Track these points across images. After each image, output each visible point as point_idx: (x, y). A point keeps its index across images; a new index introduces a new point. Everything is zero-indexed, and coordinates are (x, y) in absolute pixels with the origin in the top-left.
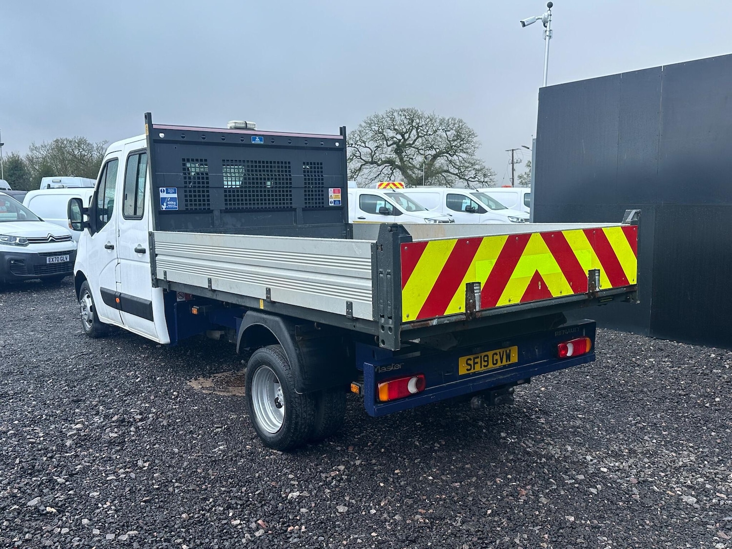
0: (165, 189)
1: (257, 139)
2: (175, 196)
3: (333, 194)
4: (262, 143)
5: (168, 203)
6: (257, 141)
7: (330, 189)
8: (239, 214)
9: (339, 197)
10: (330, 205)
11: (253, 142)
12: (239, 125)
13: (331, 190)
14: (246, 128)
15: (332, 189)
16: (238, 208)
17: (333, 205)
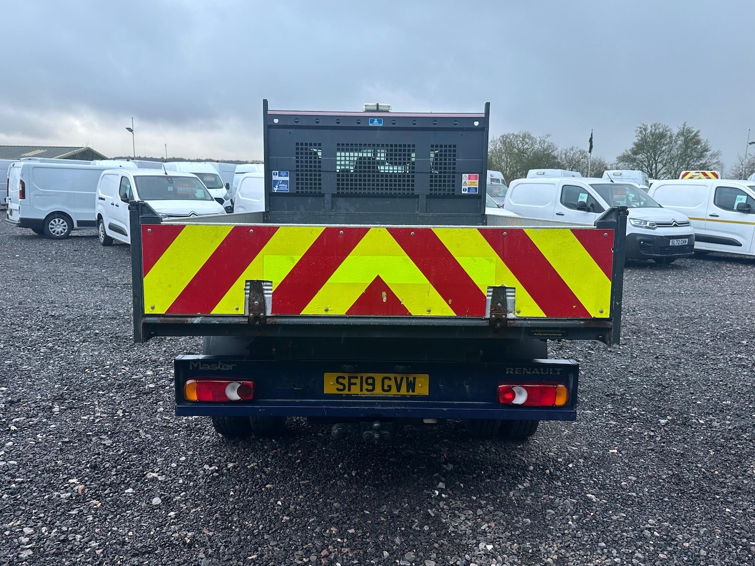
0: (277, 172)
1: (376, 121)
2: (287, 179)
3: (467, 181)
4: (381, 125)
5: (280, 185)
6: (376, 123)
7: (463, 175)
8: (354, 199)
9: (476, 183)
10: (463, 192)
11: (371, 125)
12: (371, 108)
13: (465, 177)
14: (378, 110)
15: (467, 175)
16: (368, 193)
17: (467, 192)
